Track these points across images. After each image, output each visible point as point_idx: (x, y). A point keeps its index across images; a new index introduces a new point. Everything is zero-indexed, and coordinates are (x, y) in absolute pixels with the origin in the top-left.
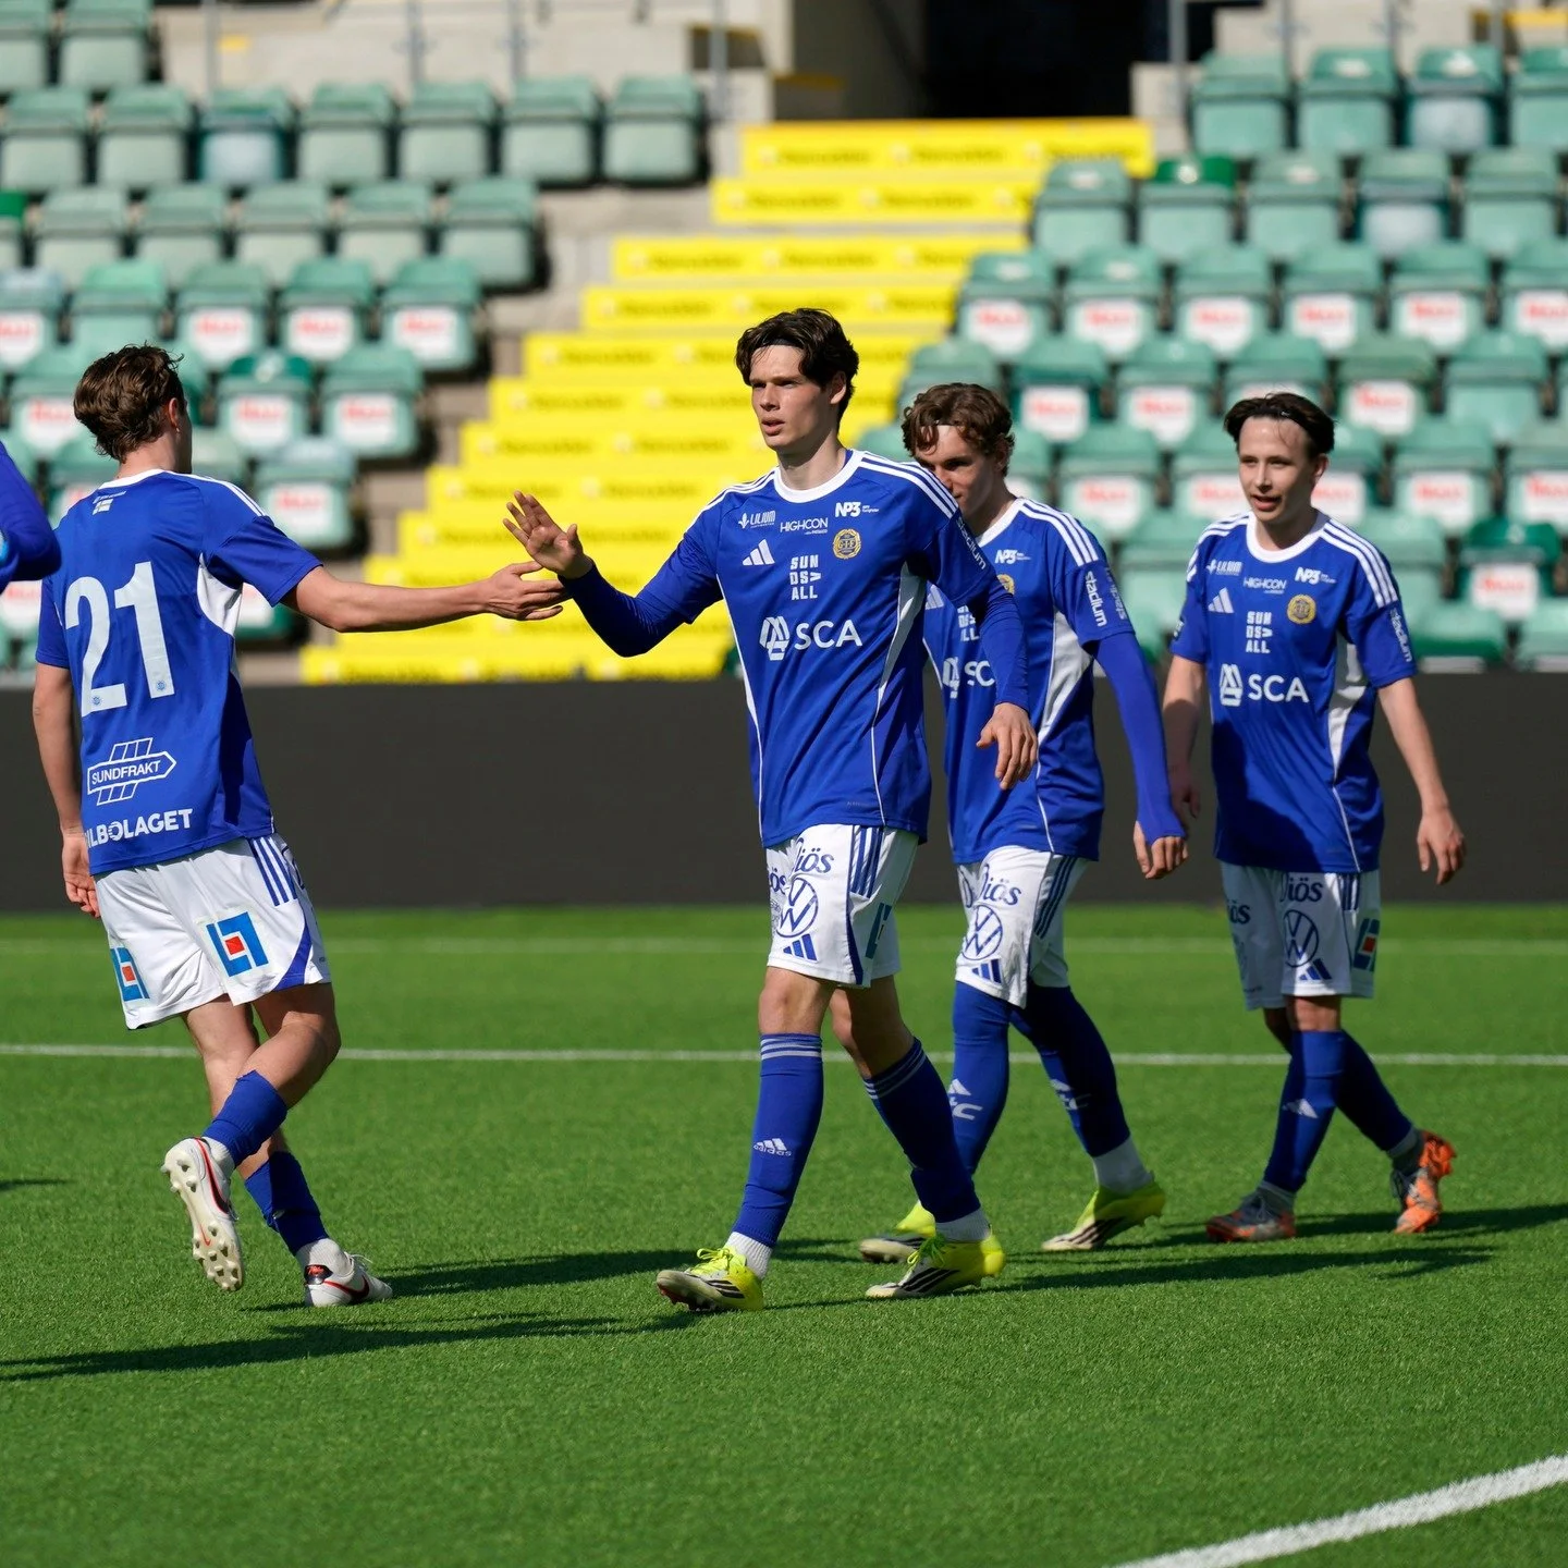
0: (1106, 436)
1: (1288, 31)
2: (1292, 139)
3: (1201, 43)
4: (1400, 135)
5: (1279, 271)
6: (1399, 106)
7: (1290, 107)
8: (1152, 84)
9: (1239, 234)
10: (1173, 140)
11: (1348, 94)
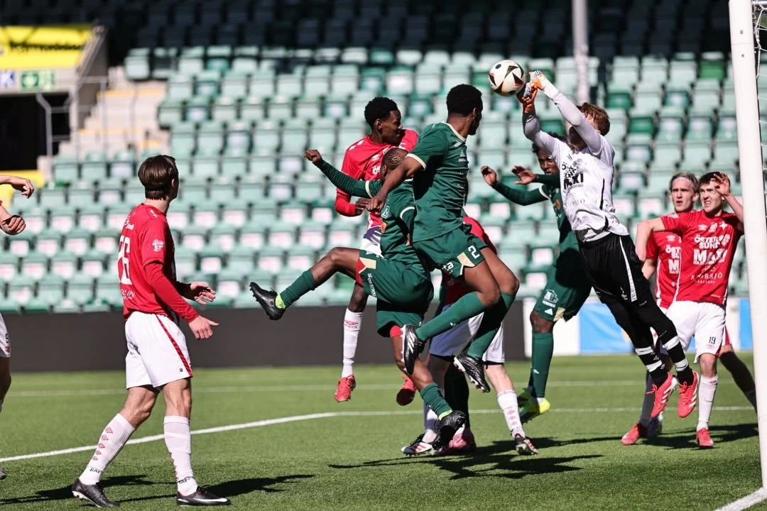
0: (33, 254)
1: (78, 148)
2: (80, 176)
3: (56, 151)
4: (108, 174)
5: (78, 211)
6: (109, 167)
7: (80, 167)
8: (43, 162)
9: (67, 200)
10: (49, 177)
11: (95, 164)
